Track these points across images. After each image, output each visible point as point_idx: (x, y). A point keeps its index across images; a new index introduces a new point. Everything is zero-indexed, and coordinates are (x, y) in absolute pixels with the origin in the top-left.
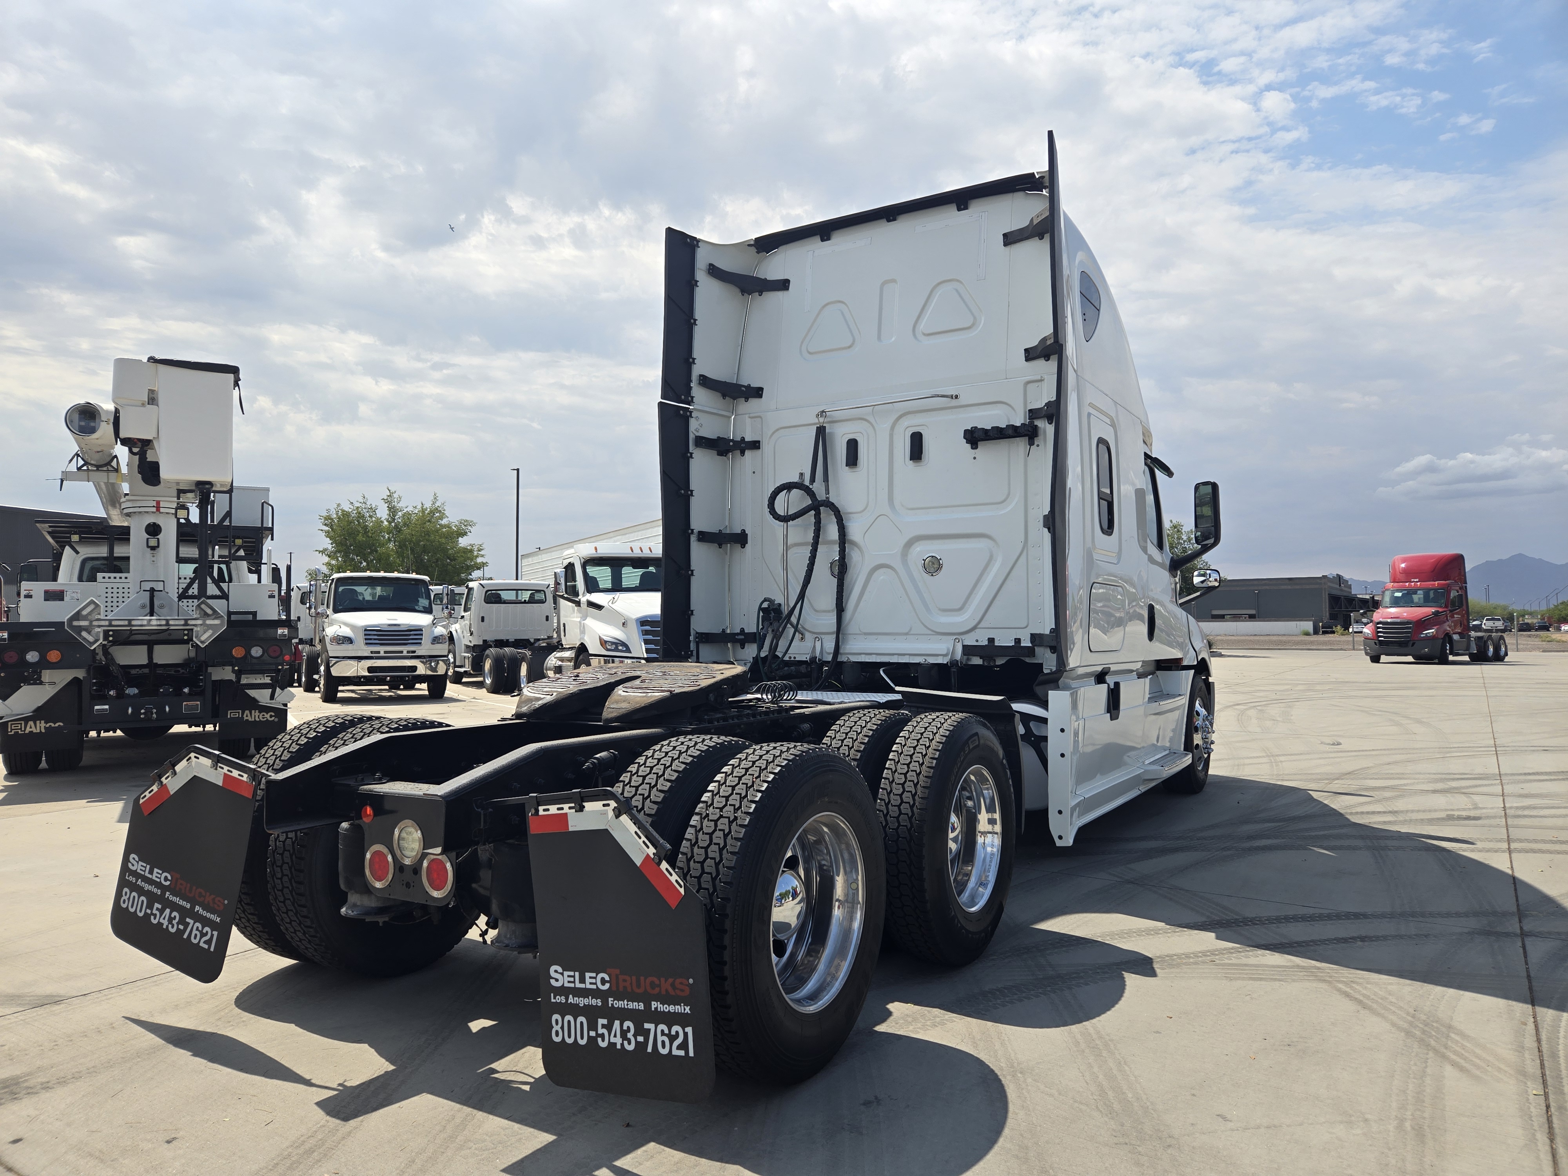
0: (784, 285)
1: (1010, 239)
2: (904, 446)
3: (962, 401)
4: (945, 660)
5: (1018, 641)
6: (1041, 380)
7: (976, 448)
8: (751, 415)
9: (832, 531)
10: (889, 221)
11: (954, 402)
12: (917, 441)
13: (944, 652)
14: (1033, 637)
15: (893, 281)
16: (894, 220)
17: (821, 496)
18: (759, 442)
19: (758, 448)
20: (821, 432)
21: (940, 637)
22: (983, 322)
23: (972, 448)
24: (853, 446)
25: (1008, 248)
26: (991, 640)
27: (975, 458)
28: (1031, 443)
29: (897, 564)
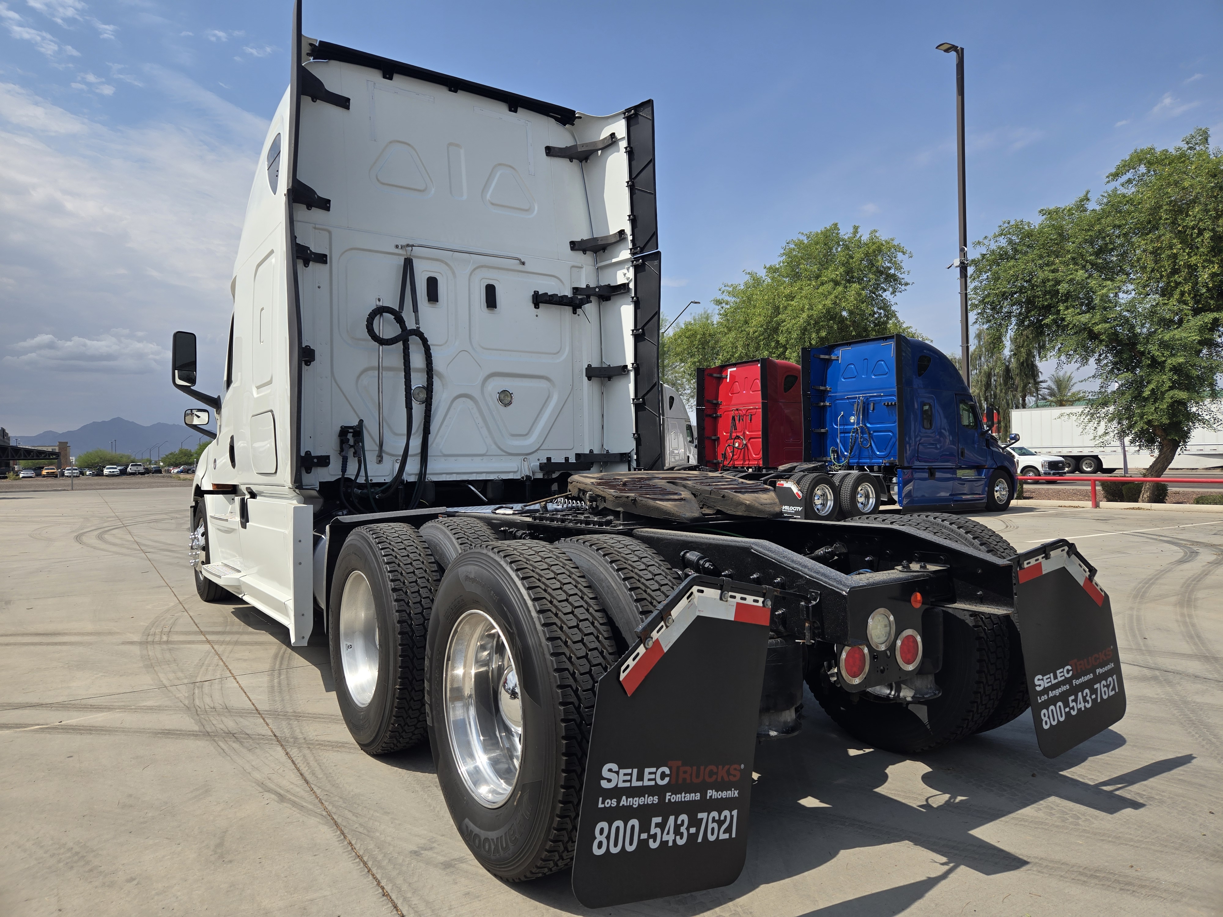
0: (343, 102)
1: (550, 151)
2: (480, 296)
3: (527, 268)
4: (518, 476)
5: (567, 459)
6: (582, 268)
7: (538, 308)
8: (317, 226)
9: (417, 360)
10: (450, 90)
11: (521, 267)
12: (491, 293)
13: (516, 470)
14: (578, 456)
15: (457, 145)
16: (456, 91)
17: (411, 325)
18: (325, 256)
19: (325, 262)
20: (408, 264)
21: (511, 457)
22: (536, 208)
23: (535, 307)
24: (432, 284)
25: (549, 158)
26: (549, 459)
27: (537, 316)
28: (575, 312)
29: (476, 394)
